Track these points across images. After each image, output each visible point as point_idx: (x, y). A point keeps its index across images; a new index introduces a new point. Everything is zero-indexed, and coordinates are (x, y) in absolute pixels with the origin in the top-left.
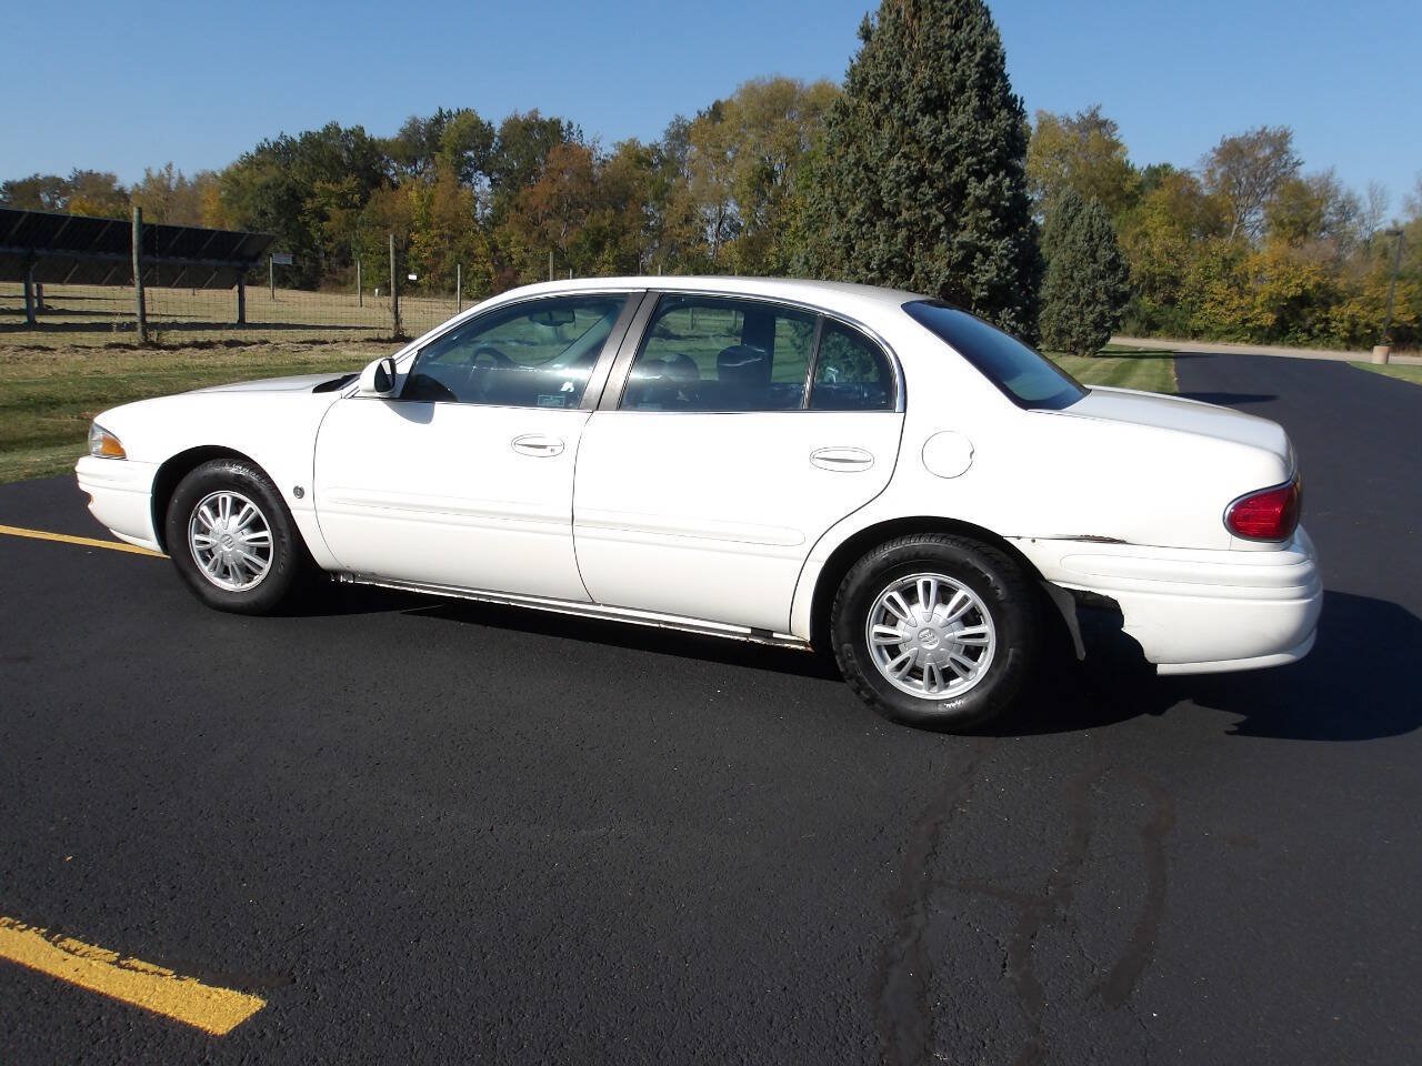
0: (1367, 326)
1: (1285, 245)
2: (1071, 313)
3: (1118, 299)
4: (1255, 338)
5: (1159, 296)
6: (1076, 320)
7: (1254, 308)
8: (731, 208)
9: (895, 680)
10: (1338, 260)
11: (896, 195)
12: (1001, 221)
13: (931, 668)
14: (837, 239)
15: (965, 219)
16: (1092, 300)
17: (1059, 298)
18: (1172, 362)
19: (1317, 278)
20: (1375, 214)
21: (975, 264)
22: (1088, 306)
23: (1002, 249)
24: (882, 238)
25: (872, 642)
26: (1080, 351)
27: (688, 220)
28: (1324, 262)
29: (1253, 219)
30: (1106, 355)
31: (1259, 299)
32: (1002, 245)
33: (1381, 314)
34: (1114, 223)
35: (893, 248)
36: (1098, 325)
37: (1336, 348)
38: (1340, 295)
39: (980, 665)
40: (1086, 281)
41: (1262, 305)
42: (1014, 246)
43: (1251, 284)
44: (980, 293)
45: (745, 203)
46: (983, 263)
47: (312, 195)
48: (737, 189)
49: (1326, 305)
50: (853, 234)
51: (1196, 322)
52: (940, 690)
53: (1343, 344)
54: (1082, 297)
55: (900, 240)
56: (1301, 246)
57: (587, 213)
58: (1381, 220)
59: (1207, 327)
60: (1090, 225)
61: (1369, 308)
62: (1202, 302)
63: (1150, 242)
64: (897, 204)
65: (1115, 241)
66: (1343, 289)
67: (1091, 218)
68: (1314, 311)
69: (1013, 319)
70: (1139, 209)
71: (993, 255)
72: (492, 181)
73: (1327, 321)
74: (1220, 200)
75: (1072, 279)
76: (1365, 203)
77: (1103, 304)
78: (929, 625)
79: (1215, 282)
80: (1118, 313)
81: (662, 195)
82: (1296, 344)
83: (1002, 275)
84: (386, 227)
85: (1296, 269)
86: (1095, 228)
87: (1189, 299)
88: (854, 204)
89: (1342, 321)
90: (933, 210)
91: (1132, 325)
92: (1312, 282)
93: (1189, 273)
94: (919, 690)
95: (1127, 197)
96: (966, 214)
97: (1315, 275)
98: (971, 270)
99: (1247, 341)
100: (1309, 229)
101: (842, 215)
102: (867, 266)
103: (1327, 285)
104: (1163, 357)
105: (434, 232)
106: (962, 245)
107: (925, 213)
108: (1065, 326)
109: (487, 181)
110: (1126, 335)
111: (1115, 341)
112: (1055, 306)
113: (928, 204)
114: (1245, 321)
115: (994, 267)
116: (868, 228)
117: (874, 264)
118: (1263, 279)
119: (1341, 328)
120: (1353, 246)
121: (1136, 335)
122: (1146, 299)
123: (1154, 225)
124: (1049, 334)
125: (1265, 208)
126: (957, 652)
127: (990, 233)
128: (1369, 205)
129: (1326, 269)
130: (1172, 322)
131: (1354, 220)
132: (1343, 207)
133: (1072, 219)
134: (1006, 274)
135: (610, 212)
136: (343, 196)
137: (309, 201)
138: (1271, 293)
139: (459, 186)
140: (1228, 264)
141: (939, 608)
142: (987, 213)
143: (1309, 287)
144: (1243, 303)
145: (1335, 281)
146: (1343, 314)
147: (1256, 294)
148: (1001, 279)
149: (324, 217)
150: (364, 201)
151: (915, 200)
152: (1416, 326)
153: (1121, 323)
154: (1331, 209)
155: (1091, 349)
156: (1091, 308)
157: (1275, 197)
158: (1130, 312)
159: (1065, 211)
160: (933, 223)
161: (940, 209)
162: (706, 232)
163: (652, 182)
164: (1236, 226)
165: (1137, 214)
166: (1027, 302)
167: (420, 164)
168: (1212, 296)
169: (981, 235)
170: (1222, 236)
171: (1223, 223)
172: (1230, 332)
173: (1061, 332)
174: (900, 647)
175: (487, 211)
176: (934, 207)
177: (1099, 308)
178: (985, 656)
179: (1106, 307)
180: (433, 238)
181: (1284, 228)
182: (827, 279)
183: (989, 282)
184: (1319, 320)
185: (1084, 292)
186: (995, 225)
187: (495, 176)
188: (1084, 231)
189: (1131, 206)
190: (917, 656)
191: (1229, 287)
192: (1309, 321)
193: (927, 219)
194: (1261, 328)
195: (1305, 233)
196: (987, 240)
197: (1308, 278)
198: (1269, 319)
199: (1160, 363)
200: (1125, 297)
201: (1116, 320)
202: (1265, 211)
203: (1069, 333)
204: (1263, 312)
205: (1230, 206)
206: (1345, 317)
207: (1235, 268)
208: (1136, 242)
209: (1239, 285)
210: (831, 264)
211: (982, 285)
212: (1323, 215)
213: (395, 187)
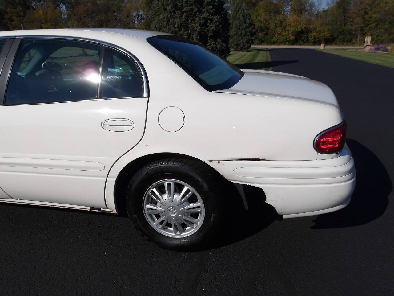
0: (318, 38)
1: (296, 16)
2: (240, 39)
3: (253, 34)
4: (289, 44)
5: (264, 33)
6: (241, 41)
7: (289, 35)
8: (141, 12)
9: (159, 229)
10: (310, 20)
11: (181, 2)
12: (215, 10)
13: (175, 224)
14: (164, 18)
15: (204, 9)
16: (246, 35)
17: (236, 35)
18: (268, 52)
19: (305, 25)
20: (319, 6)
21: (208, 24)
22: (245, 36)
23: (216, 19)
24: (178, 17)
25: (146, 213)
26: (243, 50)
27: (128, 16)
28: (306, 21)
29: (287, 9)
30: (250, 51)
31: (290, 32)
32: (216, 18)
33: (321, 35)
34: (250, 12)
35: (182, 20)
36: (247, 42)
37: (310, 45)
38: (311, 30)
39: (199, 221)
40: (244, 29)
41: (291, 34)
42: (220, 18)
43: (288, 28)
44: (210, 34)
45: (145, 10)
46: (210, 24)
47: (7, 13)
48: (142, 6)
49: (307, 33)
50: (169, 16)
51: (274, 40)
52: (181, 233)
53: (312, 44)
54: (242, 34)
55: (184, 17)
56: (300, 17)
57: (97, 15)
58: (321, 8)
59: (277, 41)
60: (244, 12)
61: (319, 33)
62: (275, 34)
63: (260, 17)
64: (182, 5)
65: (251, 17)
66: (312, 28)
67: (244, 10)
68: (305, 35)
69: (221, 42)
70: (257, 7)
71: (213, 21)
72: (66, 6)
73: (308, 37)
74: (278, 4)
75: (240, 29)
76: (316, 4)
77: (248, 36)
78: (172, 204)
79: (278, 28)
80: (253, 39)
81: (119, 9)
82: (300, 45)
83: (217, 27)
84: (34, 22)
85: (300, 23)
86: (245, 13)
87: (272, 33)
88: (169, 6)
89: (312, 37)
90: (194, 7)
91: (257, 42)
92: (304, 27)
93: (271, 26)
94: (170, 233)
95: (253, 4)
96: (204, 8)
97: (304, 24)
98: (207, 26)
99: (287, 45)
100: (302, 11)
101: (165, 10)
102: (174, 26)
103: (307, 27)
104: (266, 51)
105: (49, 23)
106: (204, 18)
107: (191, 8)
108: (238, 43)
109: (64, 7)
110: (255, 45)
111: (252, 46)
112: (235, 37)
113: (192, 5)
114: (287, 39)
115: (214, 25)
116: (174, 14)
117: (176, 26)
118: (291, 27)
119: (311, 39)
120: (314, 16)
121: (258, 44)
122: (260, 34)
123: (261, 12)
124: (234, 46)
125: (290, 6)
126: (187, 216)
127: (212, 14)
128: (317, 4)
129: (307, 23)
130: (267, 40)
131: (314, 8)
132: (311, 5)
133: (238, 11)
134: (218, 27)
135: (104, 15)
136: (17, 13)
137: (6, 15)
138: (293, 30)
139: (56, 8)
140: (281, 23)
141: (176, 196)
142: (211, 7)
143: (303, 28)
144: (286, 34)
145: (310, 26)
146: (312, 35)
147: (289, 31)
148: (216, 29)
149: (13, 20)
150: (25, 14)
151: (188, 3)
152: (330, 38)
153: (254, 41)
154: (308, 6)
155: (246, 49)
156: (245, 37)
157: (293, 2)
158: (256, 38)
159: (236, 8)
160: (194, 11)
161: (196, 7)
162: (134, 20)
163: (116, 5)
164: (283, 11)
165: (256, 9)
166: (225, 36)
167: (42, 2)
168: (278, 32)
169: (210, 15)
170: (280, 14)
171: (280, 11)
172: (282, 42)
173: (237, 45)
174: (160, 215)
175: (65, 16)
176: (194, 6)
177: (247, 37)
178: (201, 216)
179: (249, 37)
180: (49, 25)
181: (296, 11)
182: (162, 32)
183: (213, 30)
184: (306, 37)
185: (243, 32)
186: (213, 11)
187: (67, 5)
188: (242, 14)
189: (255, 7)
190: (168, 218)
191: (282, 29)
192: (303, 38)
193: (192, 10)
194: (291, 40)
195: (301, 13)
196: (212, 16)
197: (303, 26)
198: (293, 38)
199: (265, 52)
200: (255, 33)
201: (252, 40)
202: (291, 6)
203: (240, 45)
204: (291, 36)
205: (281, 6)
206: (312, 36)
207: (283, 24)
208: (257, 17)
209: (285, 28)
210: (163, 27)
211: (211, 31)
212: (306, 7)
213: (34, 9)
